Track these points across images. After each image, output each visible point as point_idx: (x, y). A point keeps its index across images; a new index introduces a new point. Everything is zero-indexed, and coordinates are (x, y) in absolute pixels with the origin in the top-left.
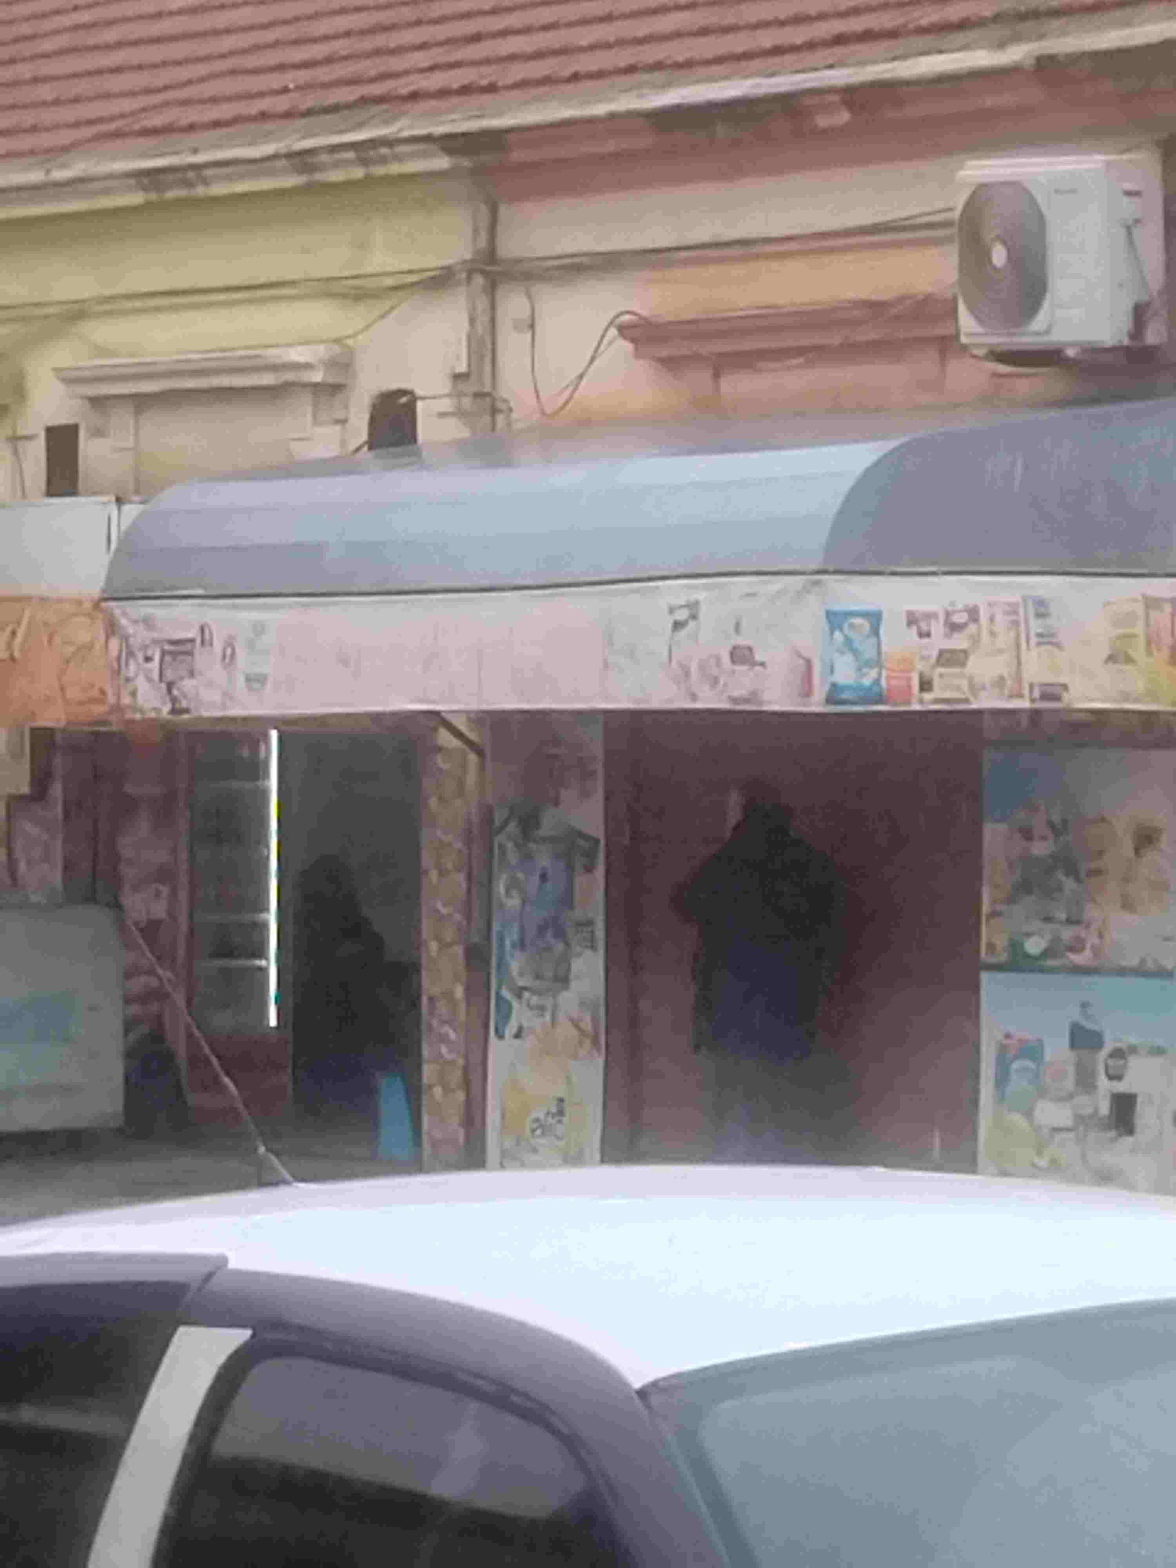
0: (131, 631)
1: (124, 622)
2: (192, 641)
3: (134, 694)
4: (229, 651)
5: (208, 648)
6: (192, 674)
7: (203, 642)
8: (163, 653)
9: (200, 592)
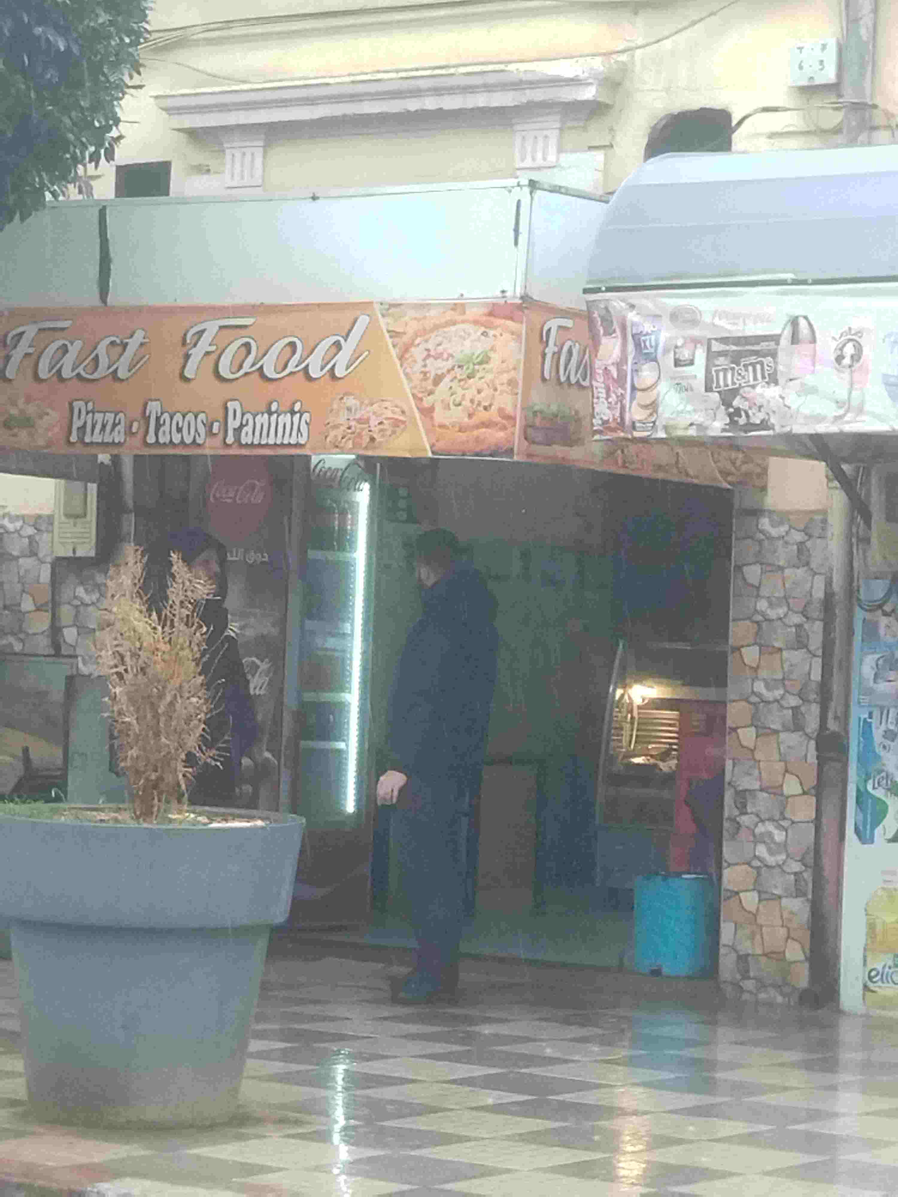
0: (647, 327)
1: (632, 316)
2: (775, 339)
3: (653, 407)
4: (849, 350)
5: (805, 348)
6: (773, 380)
7: (795, 339)
8: (711, 356)
9: (789, 276)
